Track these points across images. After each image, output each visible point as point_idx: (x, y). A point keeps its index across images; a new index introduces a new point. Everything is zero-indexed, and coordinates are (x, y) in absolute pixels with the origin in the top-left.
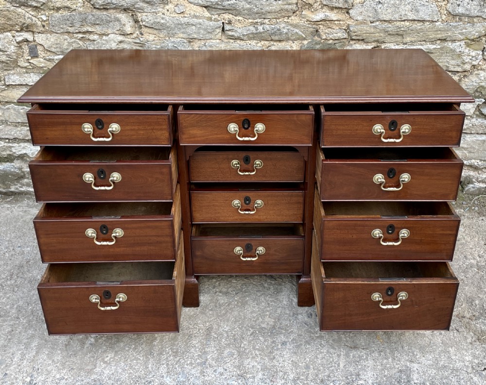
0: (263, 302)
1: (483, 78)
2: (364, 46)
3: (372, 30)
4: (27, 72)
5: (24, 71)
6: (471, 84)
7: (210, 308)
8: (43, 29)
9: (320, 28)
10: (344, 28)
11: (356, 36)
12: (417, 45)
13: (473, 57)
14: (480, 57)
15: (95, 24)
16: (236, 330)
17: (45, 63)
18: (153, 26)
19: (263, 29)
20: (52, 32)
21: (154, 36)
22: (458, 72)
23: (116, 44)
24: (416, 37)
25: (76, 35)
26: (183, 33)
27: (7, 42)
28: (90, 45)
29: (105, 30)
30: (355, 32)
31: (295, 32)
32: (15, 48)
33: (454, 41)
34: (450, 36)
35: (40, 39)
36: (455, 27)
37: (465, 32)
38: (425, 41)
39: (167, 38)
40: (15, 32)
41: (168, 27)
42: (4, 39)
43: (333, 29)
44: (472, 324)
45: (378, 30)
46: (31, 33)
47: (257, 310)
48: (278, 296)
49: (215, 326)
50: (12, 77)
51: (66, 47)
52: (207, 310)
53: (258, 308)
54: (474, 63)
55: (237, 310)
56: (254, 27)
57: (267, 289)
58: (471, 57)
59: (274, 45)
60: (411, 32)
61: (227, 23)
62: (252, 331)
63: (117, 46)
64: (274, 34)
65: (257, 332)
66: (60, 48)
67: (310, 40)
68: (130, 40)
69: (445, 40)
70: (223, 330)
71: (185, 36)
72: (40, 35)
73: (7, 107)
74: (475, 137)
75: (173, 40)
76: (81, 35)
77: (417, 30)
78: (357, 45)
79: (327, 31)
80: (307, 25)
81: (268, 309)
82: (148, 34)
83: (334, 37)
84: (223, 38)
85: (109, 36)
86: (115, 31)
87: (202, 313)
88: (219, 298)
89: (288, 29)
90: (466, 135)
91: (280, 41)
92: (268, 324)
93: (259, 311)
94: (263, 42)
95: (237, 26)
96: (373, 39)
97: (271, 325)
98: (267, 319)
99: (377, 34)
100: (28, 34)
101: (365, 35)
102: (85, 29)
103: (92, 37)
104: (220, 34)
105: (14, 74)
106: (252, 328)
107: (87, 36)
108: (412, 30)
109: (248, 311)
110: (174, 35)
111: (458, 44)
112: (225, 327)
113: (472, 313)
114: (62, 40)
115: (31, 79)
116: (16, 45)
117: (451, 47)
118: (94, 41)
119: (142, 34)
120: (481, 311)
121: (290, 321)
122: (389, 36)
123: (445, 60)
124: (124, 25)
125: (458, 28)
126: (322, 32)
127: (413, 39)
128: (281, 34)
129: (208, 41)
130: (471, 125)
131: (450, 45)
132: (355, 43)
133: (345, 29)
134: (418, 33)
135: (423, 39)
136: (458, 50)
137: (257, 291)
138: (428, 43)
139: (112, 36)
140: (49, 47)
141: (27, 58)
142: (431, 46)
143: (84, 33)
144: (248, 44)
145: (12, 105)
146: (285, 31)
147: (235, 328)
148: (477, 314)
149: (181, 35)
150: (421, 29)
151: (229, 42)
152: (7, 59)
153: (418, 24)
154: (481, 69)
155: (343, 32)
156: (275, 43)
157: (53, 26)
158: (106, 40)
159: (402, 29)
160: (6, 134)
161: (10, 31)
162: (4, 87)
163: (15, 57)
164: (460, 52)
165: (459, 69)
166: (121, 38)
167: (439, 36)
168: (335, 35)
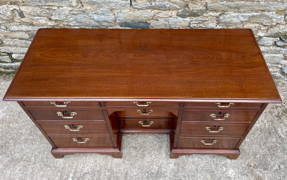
0: (153, 155)
1: (281, 29)
2: (215, 13)
3: (221, 6)
4: (20, 25)
5: (19, 24)
6: (274, 31)
7: (127, 159)
8: (24, 4)
9: (189, 4)
10: (204, 4)
11: (211, 8)
13: (278, 19)
14: (283, 19)
15: (53, 1)
16: (139, 174)
17: (29, 20)
18: (89, 3)
19: (155, 4)
20: (29, 6)
21: (90, 7)
22: (268, 26)
23: (68, 12)
24: (247, 9)
25: (44, 7)
26: (107, 6)
27: (5, 11)
28: (53, 12)
29: (60, 5)
31: (174, 6)
32: (11, 13)
33: (269, 11)
34: (267, 9)
35: (23, 9)
36: (272, 5)
37: (277, 7)
38: (252, 11)
39: (98, 8)
40: (8, 5)
41: (98, 3)
42: (3, 9)
43: (198, 5)
44: (254, 171)
45: (224, 6)
46: (17, 5)
47: (150, 160)
48: (160, 151)
49: (129, 172)
50: (13, 27)
51: (39, 13)
52: (126, 161)
53: (151, 159)
54: (278, 22)
55: (140, 161)
56: (150, 2)
57: (155, 146)
58: (277, 19)
59: (161, 12)
60: (245, 7)
61: (133, 1)
62: (147, 175)
63: (69, 13)
64: (162, 7)
65: (150, 176)
66: (36, 13)
67: (183, 10)
68: (76, 9)
69: (264, 11)
70: (133, 175)
71: (108, 7)
72: (23, 7)
73: (14, 40)
74: (270, 54)
75: (101, 10)
76: (46, 7)
78: (211, 13)
79: (193, 6)
80: (182, 3)
81: (155, 160)
82: (86, 6)
84: (131, 8)
85: (64, 8)
86: (66, 5)
87: (123, 162)
88: (132, 151)
89: (170, 5)
90: (265, 54)
91: (165, 10)
92: (155, 170)
93: (151, 161)
94: (155, 11)
95: (139, 2)
96: (221, 10)
97: (156, 171)
98: (155, 167)
99: (224, 8)
100: (16, 6)
101: (216, 8)
102: (48, 4)
103: (53, 8)
104: (129, 7)
105: (14, 25)
106: (147, 173)
107: (50, 7)
109: (146, 161)
110: (102, 7)
111: (271, 13)
112: (134, 172)
113: (255, 163)
114: (36, 10)
115: (23, 28)
116: (11, 11)
117: (267, 14)
118: (55, 10)
119: (83, 6)
120: (260, 162)
121: (166, 168)
122: (231, 9)
123: (262, 20)
124: (71, 2)
125: (273, 5)
126: (191, 6)
127: (245, 10)
128: (165, 7)
129: (122, 10)
130: (269, 50)
131: (266, 13)
132: (210, 12)
134: (249, 7)
135: (251, 10)
136: (271, 16)
137: (150, 147)
138: (253, 12)
139: (65, 8)
140: (30, 13)
141: (19, 18)
142: (255, 13)
143: (48, 6)
144: (146, 12)
145: (17, 39)
146: (168, 6)
147: (139, 173)
148: (257, 164)
149: (106, 7)
150: (251, 5)
151: (135, 11)
152: (7, 18)
153: (250, 3)
154: (281, 24)
155: (203, 7)
156: (162, 11)
157: (29, 2)
158: (62, 10)
159: (239, 5)
160: (18, 51)
161: (5, 4)
162: (10, 32)
163: (11, 17)
164: (272, 17)
165: (269, 24)
166: (70, 9)
167: (261, 9)
168: (198, 8)
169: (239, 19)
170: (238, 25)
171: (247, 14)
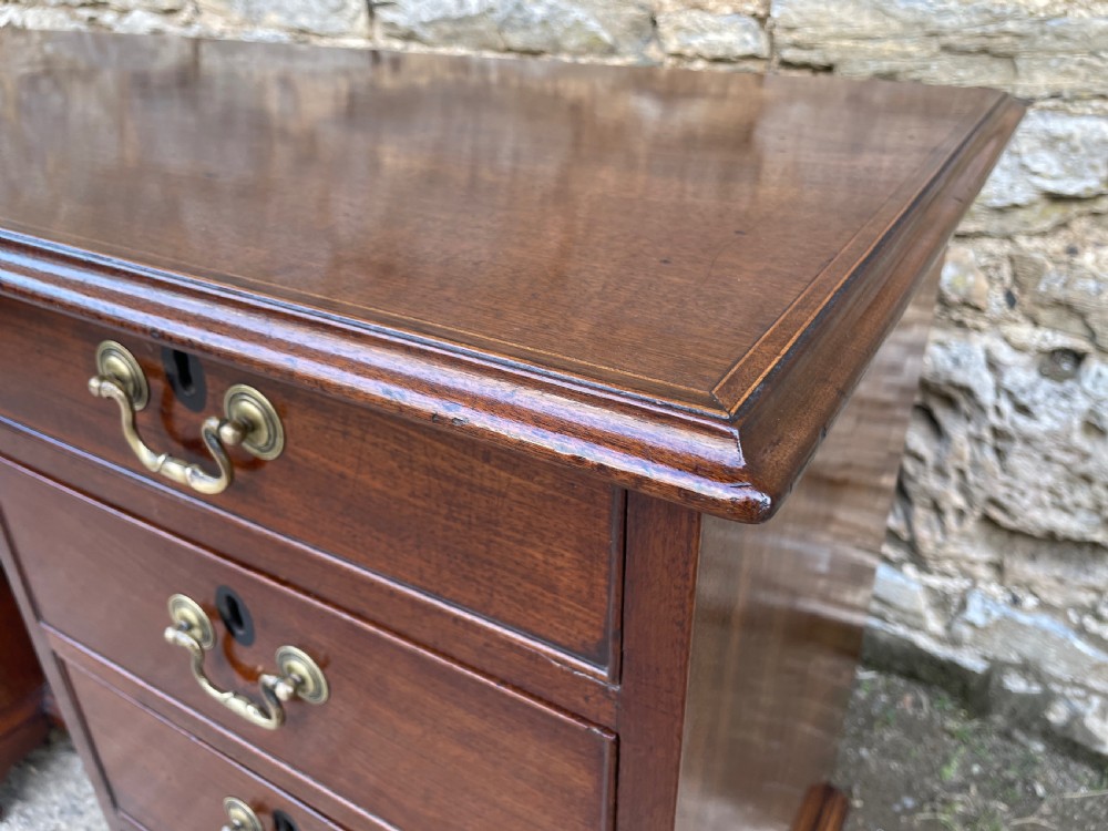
3: (867, 23)
9: (662, 8)
10: (752, 9)
11: (796, 45)
12: (1083, 115)
24: (1082, 71)
26: (277, 10)
30: (790, 29)
31: (573, 18)
43: (710, 12)
60: (1059, 45)
67: (630, 59)
71: (282, 20)
77: (1086, 38)
79: (683, 20)
83: (709, 45)
91: (533, 55)
101: (833, 44)
104: (362, 19)
108: (1060, 36)
122: (946, 60)
126: (667, 21)
127: (1066, 84)
128: (526, 25)
129: (339, 44)
133: (754, 15)
134: (1093, 54)
146: (539, 12)
155: (746, 28)
159: (1011, 26)
168: (712, 37)
169: (1024, 167)
170: (1022, 241)
171: (1084, 122)
